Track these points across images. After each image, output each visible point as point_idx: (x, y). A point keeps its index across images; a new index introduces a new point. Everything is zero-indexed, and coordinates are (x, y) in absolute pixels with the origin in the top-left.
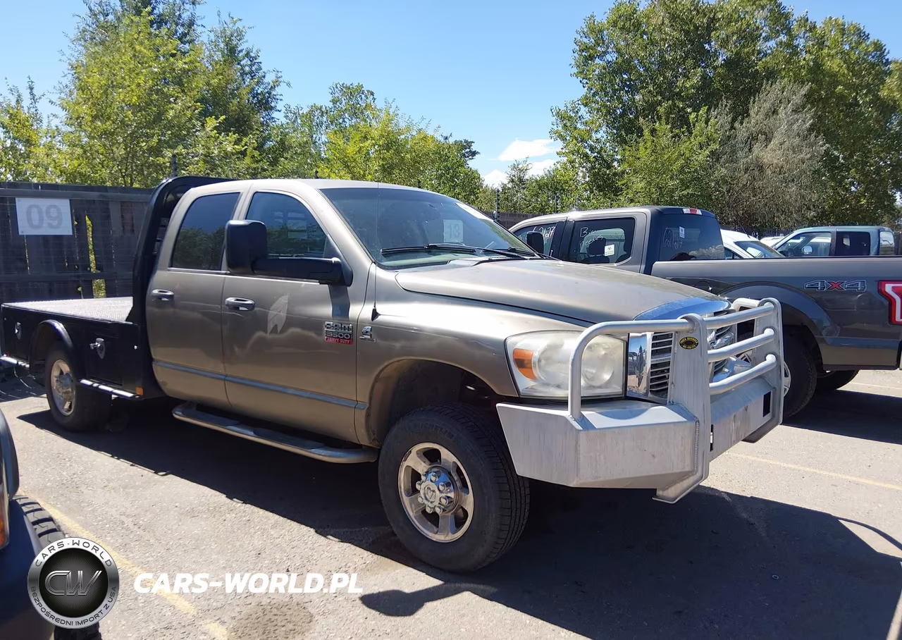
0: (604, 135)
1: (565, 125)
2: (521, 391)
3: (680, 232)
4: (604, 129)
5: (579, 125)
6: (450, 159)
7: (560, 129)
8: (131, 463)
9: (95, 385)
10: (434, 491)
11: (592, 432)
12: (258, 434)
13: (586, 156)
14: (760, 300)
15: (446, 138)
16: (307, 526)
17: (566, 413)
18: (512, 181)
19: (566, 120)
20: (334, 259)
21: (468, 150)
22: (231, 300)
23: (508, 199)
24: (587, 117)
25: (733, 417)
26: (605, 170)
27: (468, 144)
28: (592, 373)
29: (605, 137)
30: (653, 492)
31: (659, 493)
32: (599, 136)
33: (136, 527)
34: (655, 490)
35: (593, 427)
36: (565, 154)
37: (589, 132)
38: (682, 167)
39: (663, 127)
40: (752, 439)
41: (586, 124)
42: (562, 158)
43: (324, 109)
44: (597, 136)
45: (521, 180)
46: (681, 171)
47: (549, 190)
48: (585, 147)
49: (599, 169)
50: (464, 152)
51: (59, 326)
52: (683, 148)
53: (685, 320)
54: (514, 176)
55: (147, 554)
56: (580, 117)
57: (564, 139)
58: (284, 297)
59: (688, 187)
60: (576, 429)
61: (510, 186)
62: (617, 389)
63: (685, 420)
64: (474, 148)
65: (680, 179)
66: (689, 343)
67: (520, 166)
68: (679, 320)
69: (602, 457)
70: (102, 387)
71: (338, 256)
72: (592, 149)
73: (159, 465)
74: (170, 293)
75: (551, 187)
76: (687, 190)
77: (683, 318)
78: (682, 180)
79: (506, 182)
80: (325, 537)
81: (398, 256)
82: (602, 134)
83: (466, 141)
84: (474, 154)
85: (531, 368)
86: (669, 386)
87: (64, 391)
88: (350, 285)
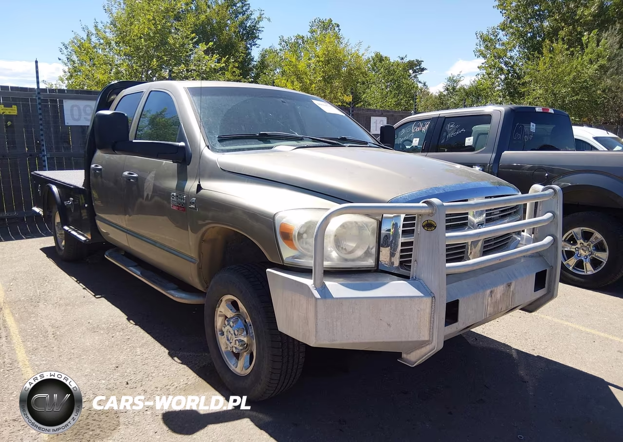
0: (517, 53)
1: (487, 46)
2: (284, 259)
3: (531, 127)
4: (517, 49)
5: (497, 46)
6: (396, 73)
7: (482, 48)
8: (84, 287)
9: (69, 230)
10: (232, 335)
11: (329, 301)
12: (143, 275)
13: (501, 69)
14: (544, 186)
15: (402, 59)
16: (165, 347)
17: (308, 282)
18: (447, 89)
19: (488, 41)
20: (182, 144)
21: (418, 67)
22: (126, 173)
23: (443, 103)
24: (505, 39)
25: (488, 292)
26: (516, 80)
27: (419, 63)
28: (352, 247)
29: (518, 55)
30: (399, 355)
31: (404, 356)
32: (513, 54)
33: (53, 336)
34: (401, 353)
35: (331, 296)
36: (485, 68)
37: (505, 51)
38: (574, 78)
39: (559, 46)
40: (530, 308)
41: (503, 44)
42: (482, 71)
43: (306, 39)
44: (511, 54)
45: (454, 89)
46: (573, 81)
47: (473, 96)
48: (501, 63)
49: (512, 80)
50: (415, 68)
51: (55, 189)
52: (575, 63)
53: (425, 205)
54: (449, 86)
55: (44, 359)
56: (498, 39)
57: (485, 57)
58: (153, 172)
59: (577, 94)
60: (315, 297)
61: (445, 93)
62: (370, 262)
63: (422, 295)
64: (423, 65)
65: (572, 88)
66: (429, 226)
67: (454, 79)
68: (421, 204)
69: (339, 324)
70: (73, 233)
71: (185, 141)
72: (506, 64)
73: (98, 290)
74: (100, 167)
75: (475, 94)
76: (577, 97)
77: (423, 203)
78: (573, 88)
79: (442, 90)
80: (173, 358)
81: (231, 142)
82: (515, 53)
83: (417, 61)
84: (423, 70)
85: (292, 240)
86: (412, 264)
87: (60, 233)
88: (188, 165)
